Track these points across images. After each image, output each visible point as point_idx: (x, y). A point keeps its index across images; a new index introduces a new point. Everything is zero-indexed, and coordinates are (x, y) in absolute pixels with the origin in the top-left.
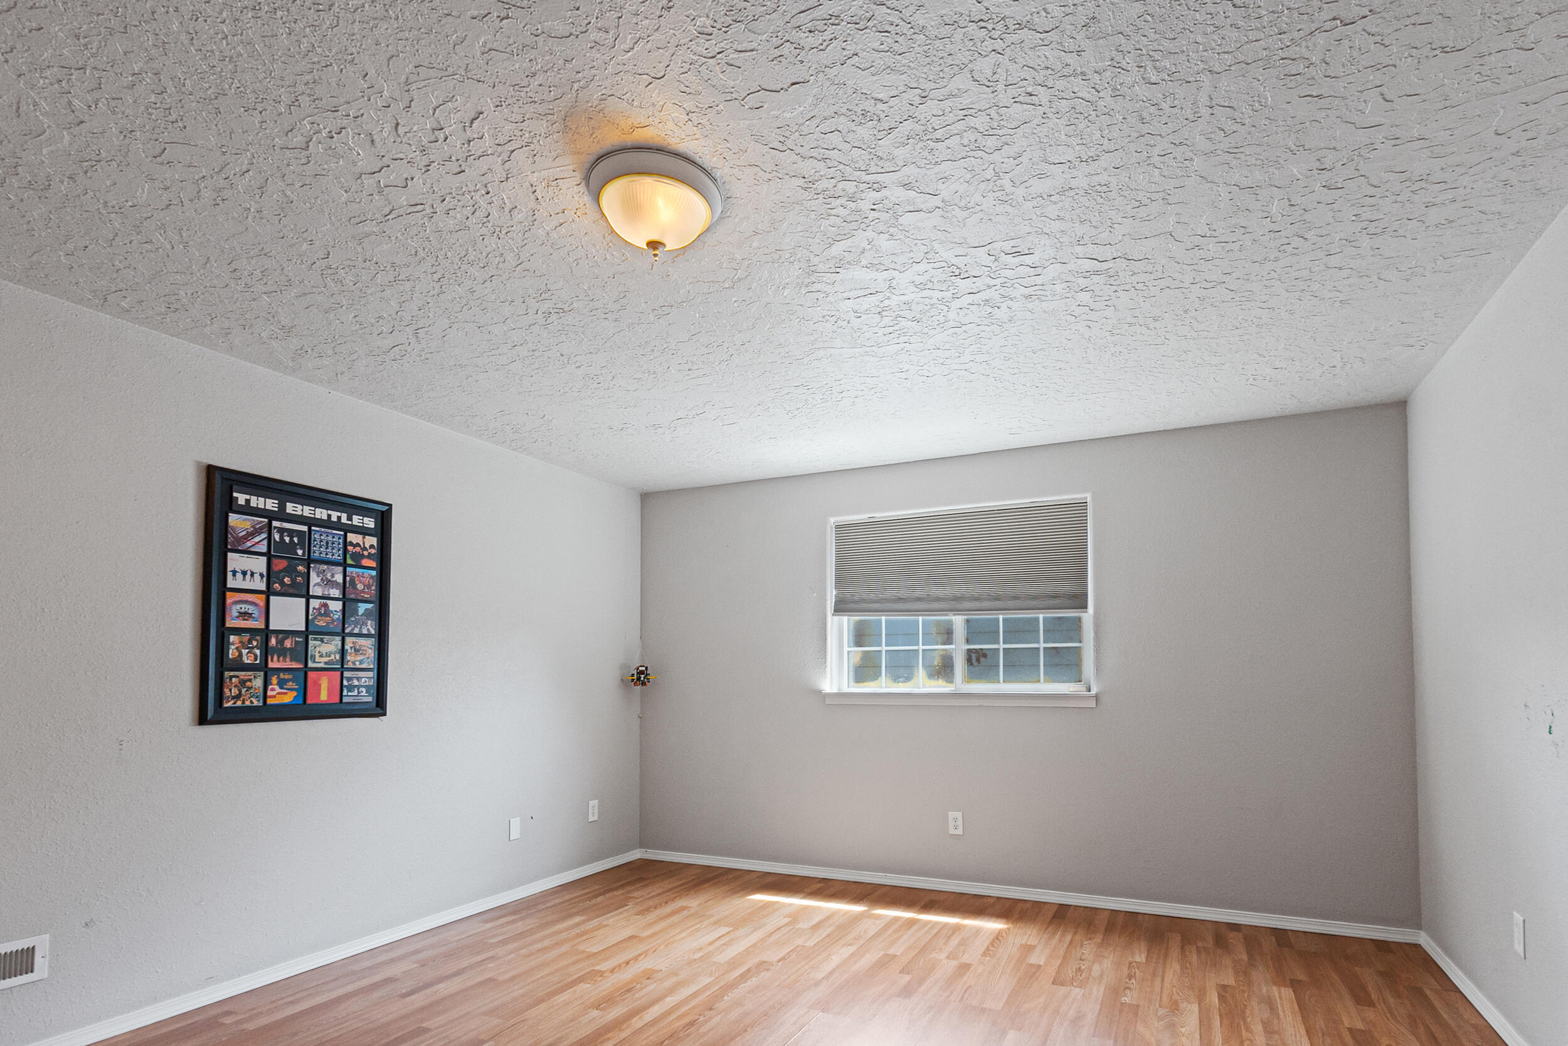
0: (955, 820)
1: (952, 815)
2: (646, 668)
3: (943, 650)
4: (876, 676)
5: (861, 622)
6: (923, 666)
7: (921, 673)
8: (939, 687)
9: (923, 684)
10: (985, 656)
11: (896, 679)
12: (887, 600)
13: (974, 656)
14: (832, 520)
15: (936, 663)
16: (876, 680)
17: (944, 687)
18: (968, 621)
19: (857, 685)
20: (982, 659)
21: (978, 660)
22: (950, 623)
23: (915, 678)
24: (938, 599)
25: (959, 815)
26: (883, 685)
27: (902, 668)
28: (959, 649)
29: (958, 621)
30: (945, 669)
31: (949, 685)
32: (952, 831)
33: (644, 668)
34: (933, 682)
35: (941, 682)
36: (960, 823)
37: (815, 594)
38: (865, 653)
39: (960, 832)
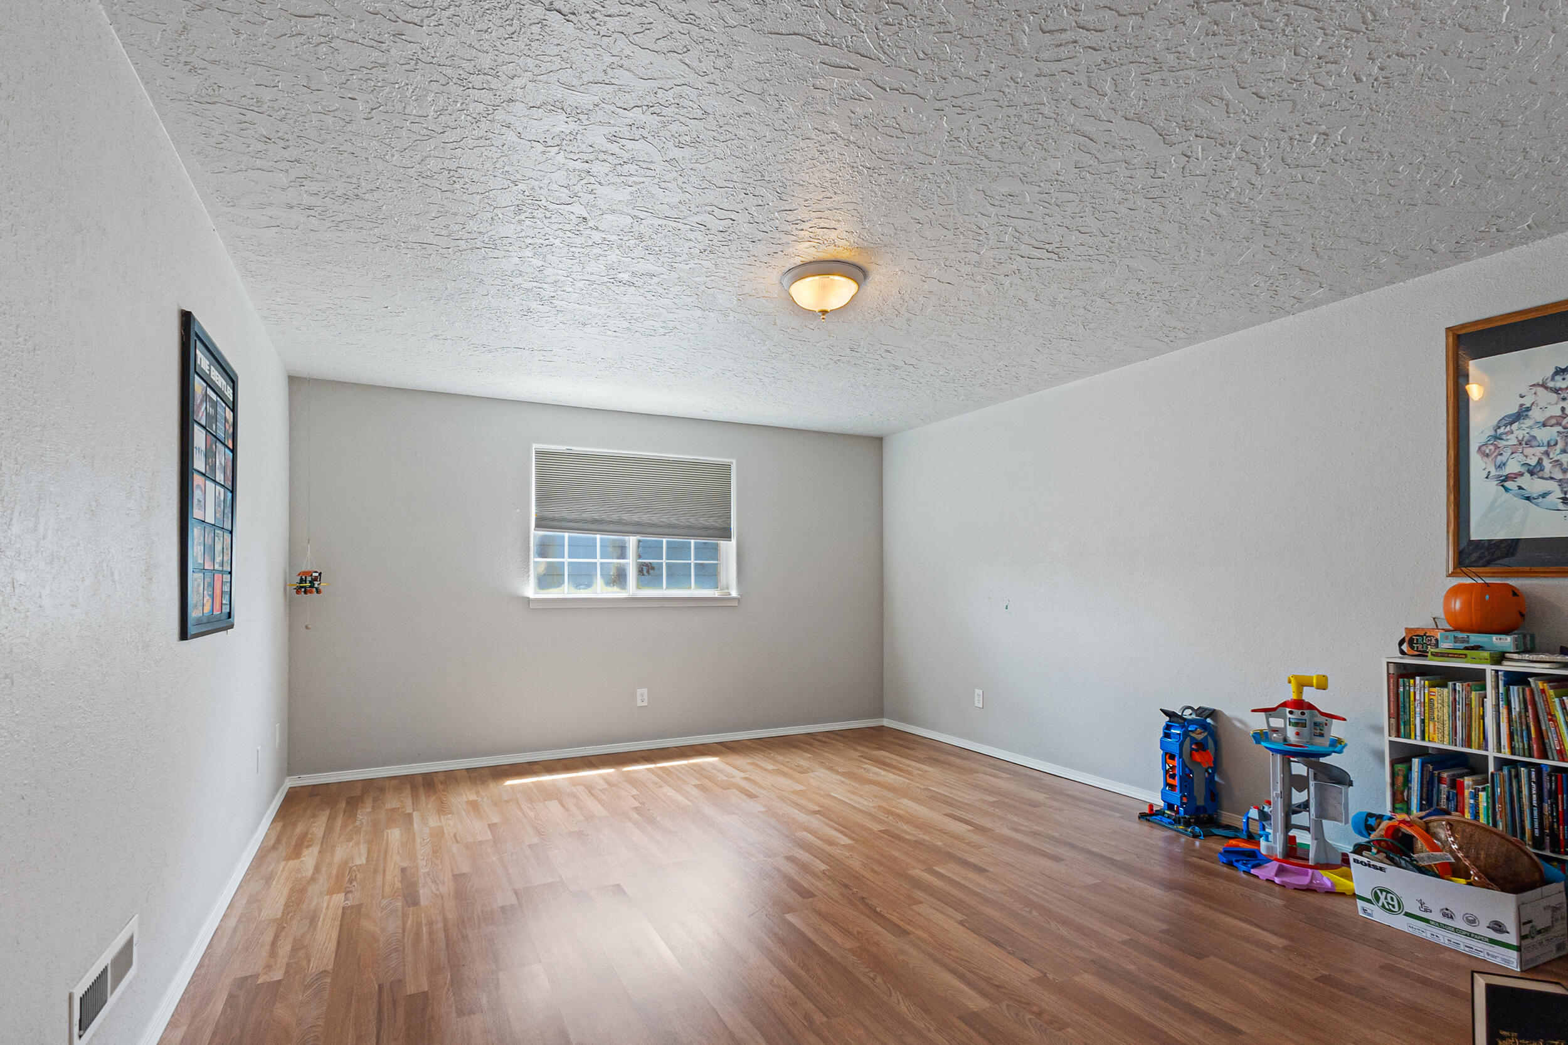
0: (642, 695)
1: (639, 692)
2: (320, 574)
3: (618, 563)
4: (560, 584)
5: (545, 536)
6: (601, 575)
7: (599, 581)
8: (614, 592)
9: (600, 590)
10: (653, 568)
11: (577, 586)
12: (585, 521)
13: (645, 568)
14: (535, 446)
15: (612, 573)
16: (559, 587)
17: (619, 592)
18: (639, 541)
19: (541, 591)
20: (651, 571)
21: (648, 572)
22: (624, 541)
23: (594, 585)
24: (627, 524)
25: (645, 690)
26: (566, 591)
27: (582, 576)
28: (631, 563)
29: (632, 541)
30: (619, 578)
31: (623, 591)
32: (640, 704)
33: (317, 574)
34: (610, 589)
35: (615, 589)
36: (646, 697)
37: (518, 510)
38: (549, 564)
39: (645, 703)
